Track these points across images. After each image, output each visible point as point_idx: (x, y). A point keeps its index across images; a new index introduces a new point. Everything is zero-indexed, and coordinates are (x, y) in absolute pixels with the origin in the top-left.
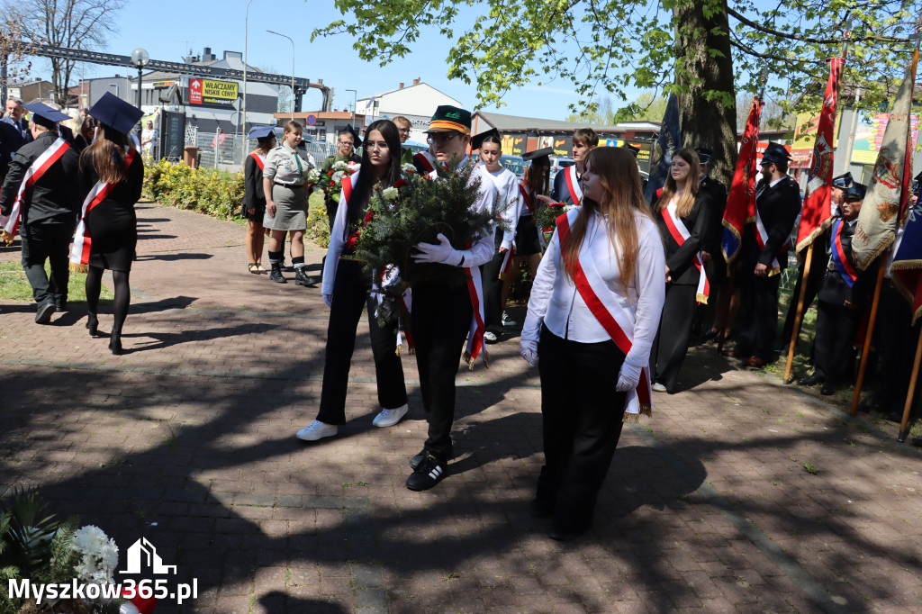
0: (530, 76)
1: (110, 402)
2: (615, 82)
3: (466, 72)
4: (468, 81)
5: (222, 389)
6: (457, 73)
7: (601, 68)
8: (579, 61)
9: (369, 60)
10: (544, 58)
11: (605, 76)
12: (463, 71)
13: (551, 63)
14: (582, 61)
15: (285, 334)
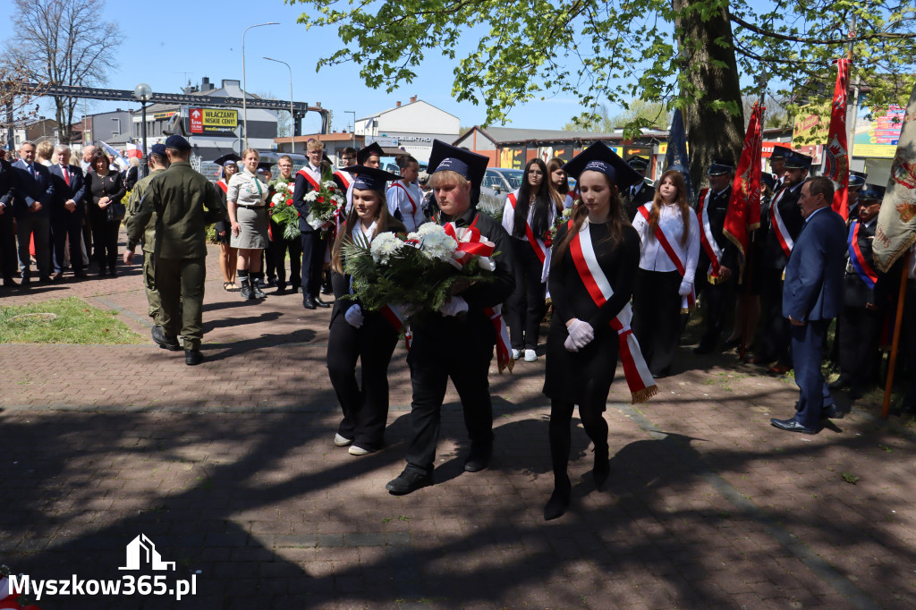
0: (534, 92)
1: (142, 443)
2: (617, 92)
3: (473, 93)
4: (476, 102)
5: (252, 426)
6: (465, 96)
7: (602, 79)
8: (581, 74)
9: (375, 88)
10: (546, 73)
11: (606, 88)
12: (470, 92)
13: (553, 78)
14: (585, 73)
15: (307, 364)
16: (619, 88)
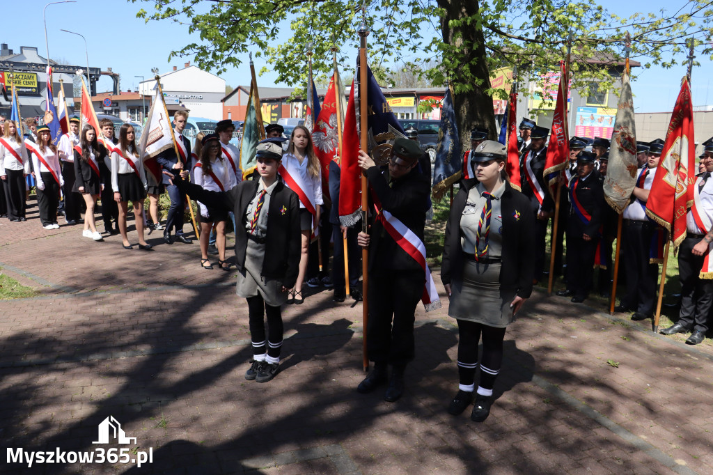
2: (386, 73)
3: (288, 77)
4: (290, 83)
6: (282, 79)
9: (207, 71)
11: (378, 69)
12: (285, 77)
16: (388, 70)
